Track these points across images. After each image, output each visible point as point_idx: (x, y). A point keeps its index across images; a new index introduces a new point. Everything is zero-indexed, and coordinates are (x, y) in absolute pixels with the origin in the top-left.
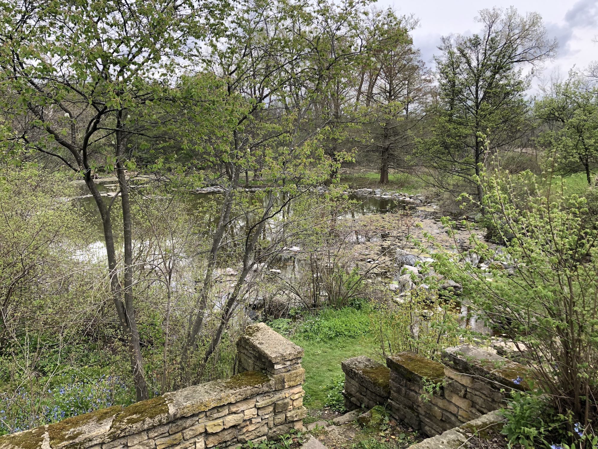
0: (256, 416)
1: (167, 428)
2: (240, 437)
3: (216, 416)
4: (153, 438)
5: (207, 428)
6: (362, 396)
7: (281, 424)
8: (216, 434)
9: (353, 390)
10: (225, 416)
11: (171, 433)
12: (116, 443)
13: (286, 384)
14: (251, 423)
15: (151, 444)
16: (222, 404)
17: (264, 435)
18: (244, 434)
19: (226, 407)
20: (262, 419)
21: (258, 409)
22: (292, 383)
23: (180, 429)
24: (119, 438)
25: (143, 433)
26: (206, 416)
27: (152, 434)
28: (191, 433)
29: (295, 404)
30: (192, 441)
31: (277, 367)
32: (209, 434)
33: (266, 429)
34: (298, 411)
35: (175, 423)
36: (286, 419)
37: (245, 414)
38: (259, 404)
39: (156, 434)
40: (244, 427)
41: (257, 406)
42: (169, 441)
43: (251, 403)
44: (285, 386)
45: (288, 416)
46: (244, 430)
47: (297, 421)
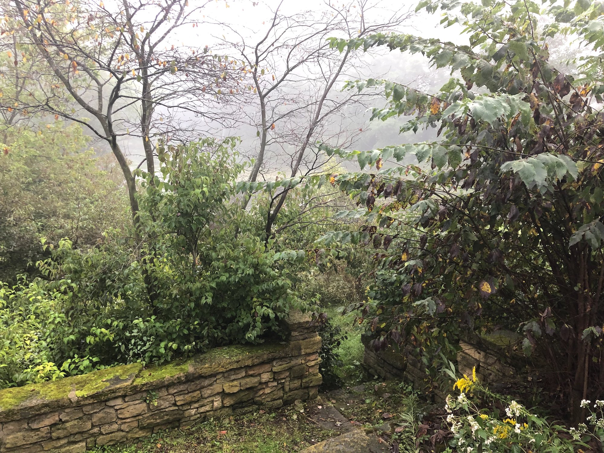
0: (272, 380)
1: (186, 386)
2: (257, 399)
3: (233, 377)
4: (173, 394)
5: (225, 389)
6: (380, 368)
7: (297, 389)
8: (234, 394)
9: (372, 361)
10: (243, 378)
11: (190, 391)
12: (138, 396)
13: (303, 351)
15: (171, 399)
16: (239, 366)
17: (279, 399)
18: (260, 396)
19: (243, 369)
20: (278, 384)
21: (275, 372)
22: (308, 351)
23: (199, 387)
24: (141, 391)
25: (163, 389)
26: (223, 376)
27: (172, 391)
28: (209, 392)
29: (311, 370)
30: (211, 399)
31: (294, 334)
32: (227, 394)
33: (281, 393)
34: (314, 377)
35: (193, 382)
36: (301, 385)
37: (262, 376)
38: (275, 369)
39: (175, 391)
40: (260, 390)
41: (274, 371)
42: (188, 397)
43: (267, 367)
44: (301, 352)
45: (304, 381)
46: (261, 392)
47: (312, 387)
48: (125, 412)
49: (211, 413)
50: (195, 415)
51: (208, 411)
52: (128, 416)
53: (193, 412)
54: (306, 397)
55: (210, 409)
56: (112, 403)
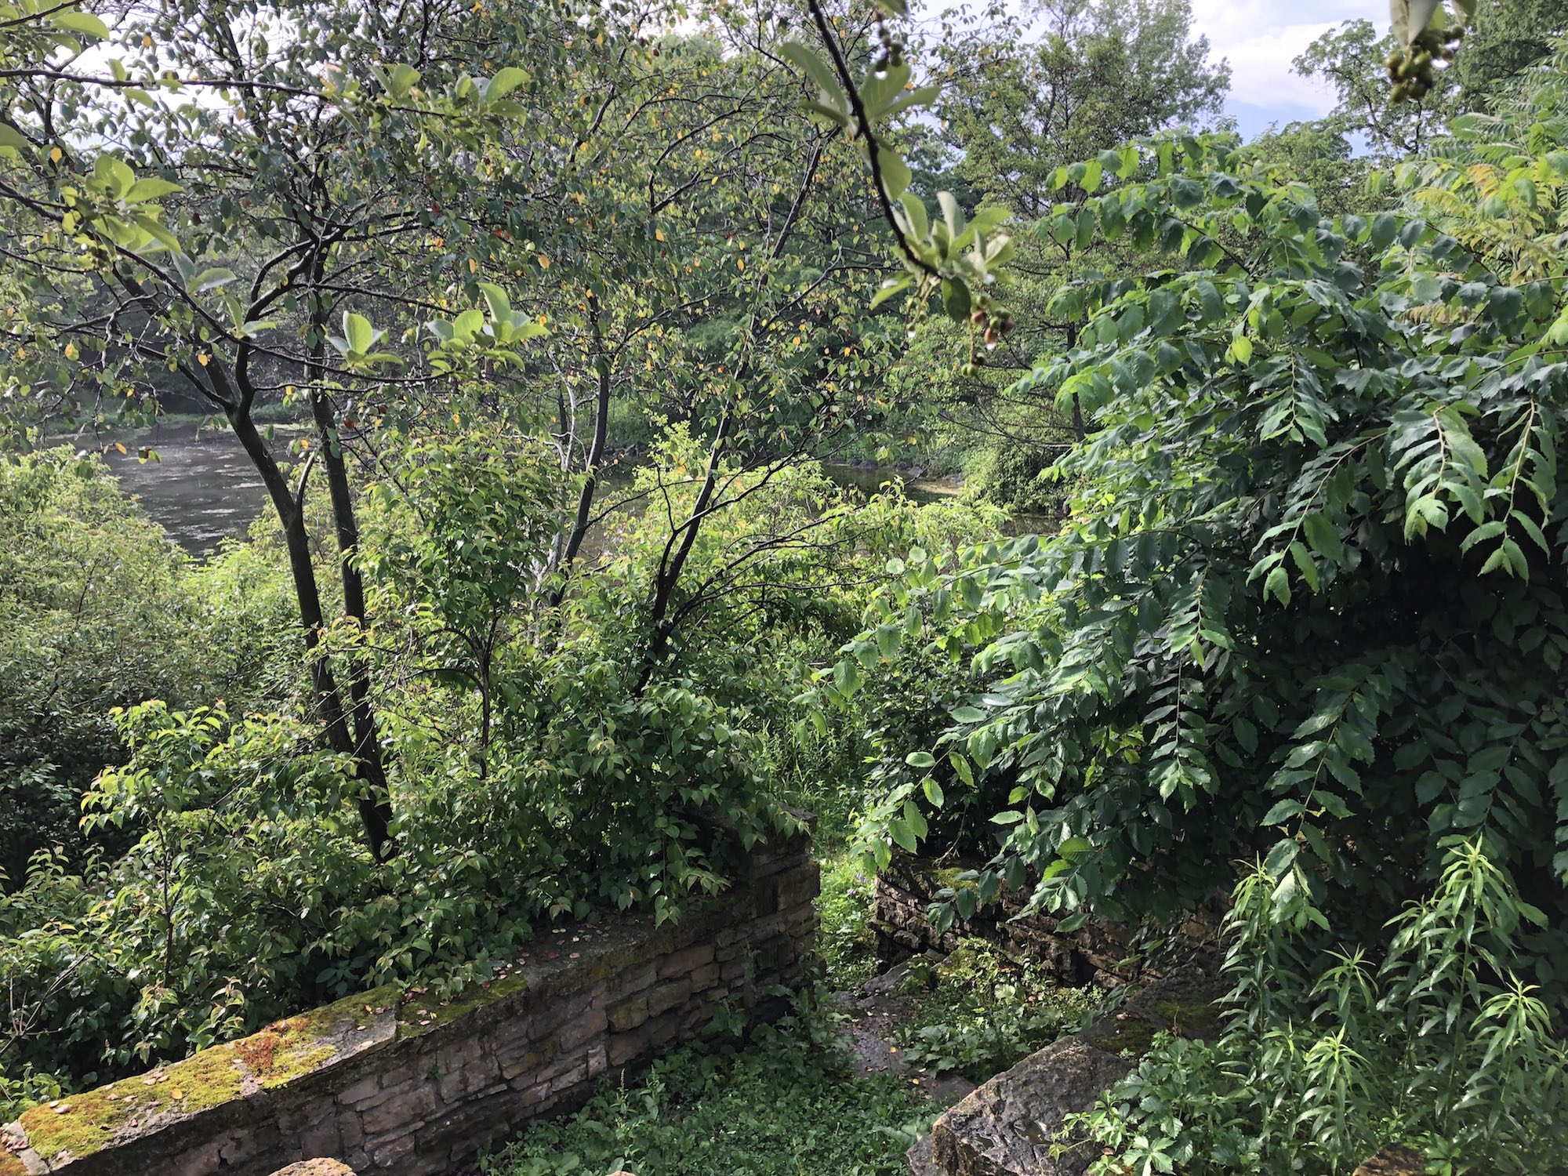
0: (716, 983)
1: (525, 1026)
2: (687, 1036)
3: (629, 988)
4: (494, 1053)
5: (614, 1019)
8: (633, 1031)
10: (651, 986)
11: (533, 1036)
13: (782, 899)
14: (705, 1001)
15: (491, 1065)
18: (692, 1027)
19: (653, 965)
20: (730, 991)
21: (723, 962)
22: (794, 898)
23: (553, 1025)
24: (420, 1055)
26: (609, 990)
28: (576, 1034)
29: (799, 948)
30: (579, 1054)
31: (760, 861)
32: (618, 1033)
35: (541, 1012)
37: (696, 976)
38: (723, 955)
39: (501, 1042)
40: (689, 1012)
41: (720, 960)
43: (706, 952)
44: (778, 904)
45: (787, 976)
46: (692, 1020)
48: (383, 1116)
49: (585, 1086)
50: (547, 1098)
51: (576, 1084)
52: (390, 1125)
53: (542, 1091)
55: (579, 1079)
56: (347, 1096)
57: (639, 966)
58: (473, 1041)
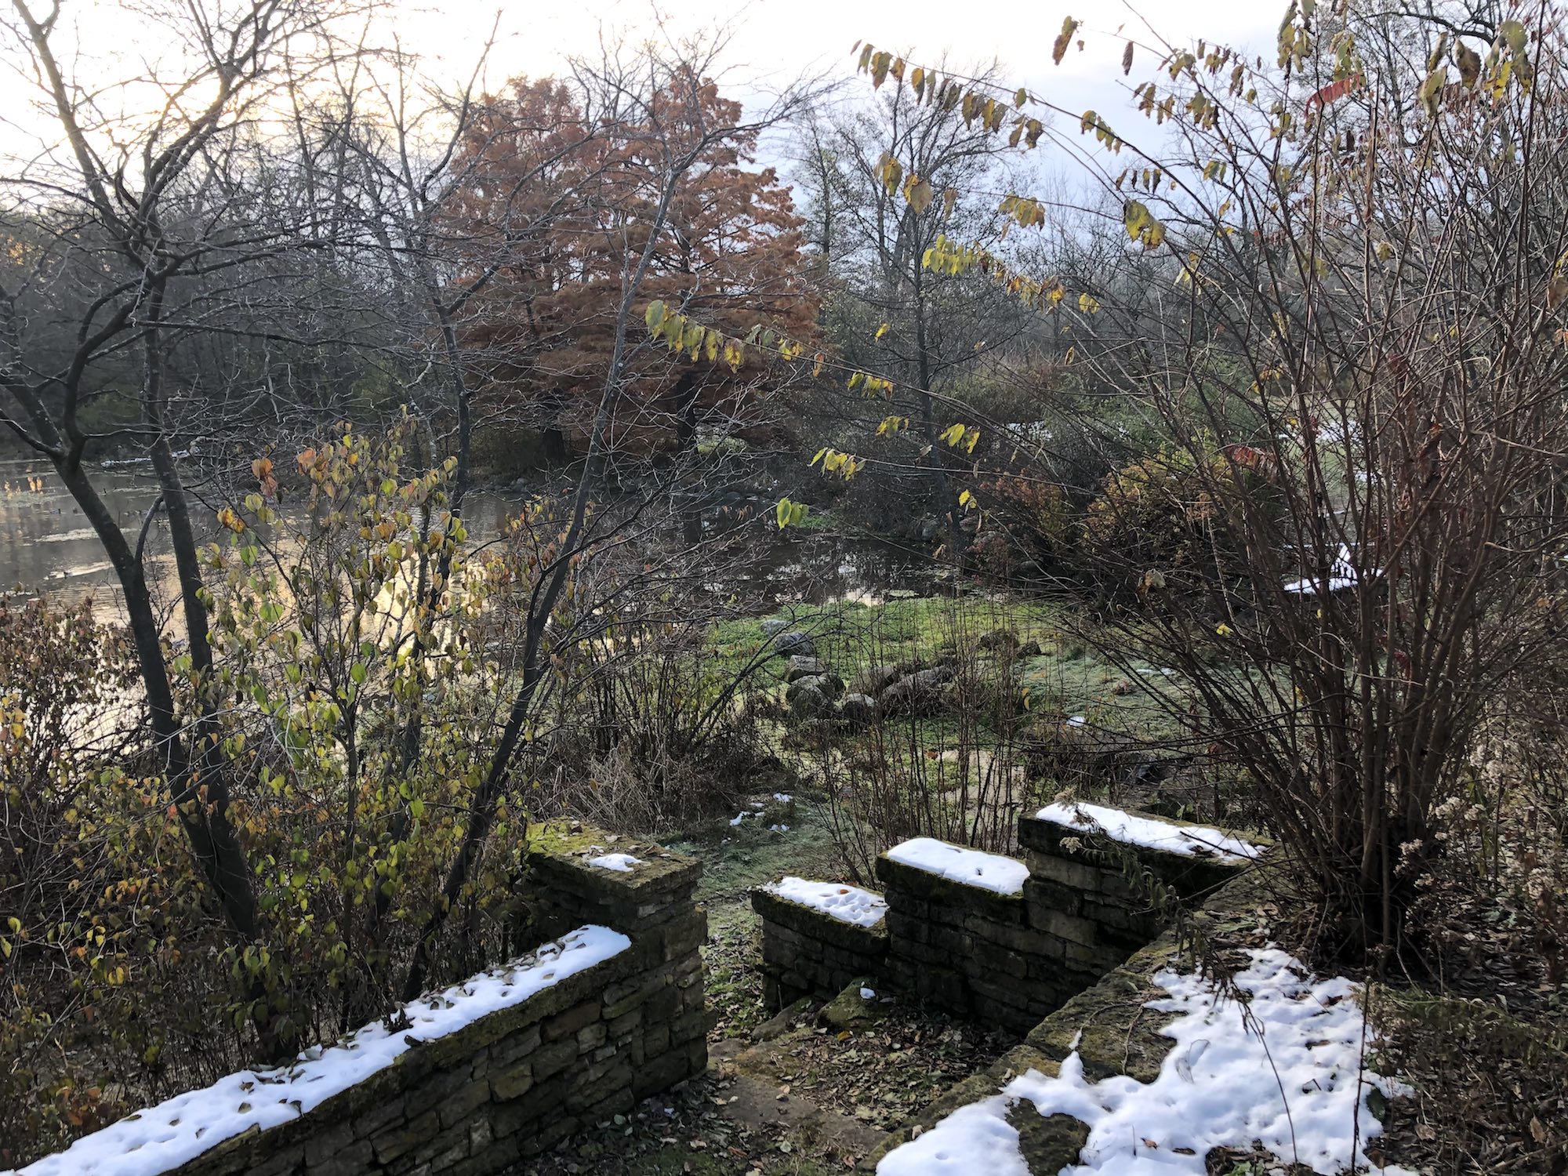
0: (602, 1042)
1: (402, 1105)
2: (576, 1099)
3: (512, 1055)
4: (368, 1137)
5: (497, 1089)
6: (812, 964)
7: (661, 1054)
8: (519, 1097)
9: (787, 954)
10: (534, 1050)
11: (410, 1115)
13: (667, 951)
14: (593, 1062)
15: (364, 1151)
16: (528, 1022)
17: (624, 1088)
18: (580, 1090)
19: (537, 1029)
20: (617, 1048)
21: (611, 1020)
22: (680, 947)
23: (432, 1101)
25: (342, 1127)
26: (491, 1058)
27: (366, 1126)
28: (457, 1108)
29: (688, 998)
30: (462, 1126)
31: (645, 911)
32: (502, 1103)
33: (627, 1073)
34: (698, 1015)
35: (417, 1088)
36: (671, 1041)
37: (580, 1038)
38: (610, 1012)
39: (375, 1125)
40: (576, 1075)
41: (606, 1017)
42: (407, 1138)
43: (592, 1010)
44: (665, 955)
45: (677, 1028)
46: (582, 1081)
47: (695, 1039)
49: (467, 1164)
51: (457, 1162)
53: (422, 1173)
54: (685, 1070)
55: (461, 1155)
57: (523, 1031)
58: (345, 1127)
